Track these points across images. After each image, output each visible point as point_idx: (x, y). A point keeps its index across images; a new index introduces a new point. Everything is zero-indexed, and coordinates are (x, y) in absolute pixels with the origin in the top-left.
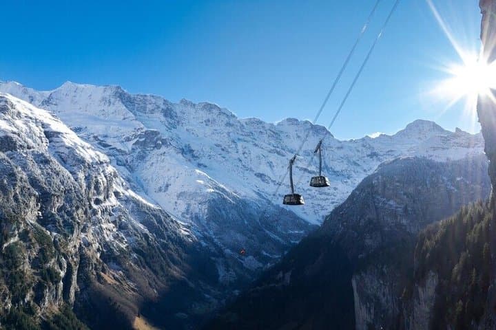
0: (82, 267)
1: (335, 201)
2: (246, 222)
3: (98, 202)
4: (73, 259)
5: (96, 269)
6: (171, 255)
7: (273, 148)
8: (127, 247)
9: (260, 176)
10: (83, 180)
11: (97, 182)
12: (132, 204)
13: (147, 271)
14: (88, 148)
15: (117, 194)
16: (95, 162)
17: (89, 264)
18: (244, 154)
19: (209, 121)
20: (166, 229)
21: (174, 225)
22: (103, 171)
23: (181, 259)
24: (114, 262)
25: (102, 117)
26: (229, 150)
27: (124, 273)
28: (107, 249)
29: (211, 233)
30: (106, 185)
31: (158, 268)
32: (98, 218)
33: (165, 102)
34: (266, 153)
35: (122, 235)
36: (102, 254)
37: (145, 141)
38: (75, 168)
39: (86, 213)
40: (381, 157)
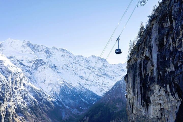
0: (7, 116)
1: (108, 87)
2: (74, 95)
3: (16, 88)
4: (3, 113)
5: (12, 117)
6: (44, 109)
7: (86, 67)
8: (26, 106)
9: (81, 77)
10: (10, 80)
11: (16, 81)
12: (30, 88)
13: (34, 116)
14: (14, 67)
15: (24, 84)
16: (16, 72)
17: (10, 115)
18: (75, 68)
19: (62, 55)
20: (43, 98)
21: (46, 97)
22: (19, 76)
23: (48, 110)
24: (21, 113)
25: (22, 53)
26: (70, 67)
27: (24, 117)
28: (18, 107)
29: (61, 99)
30: (20, 81)
31: (38, 115)
32: (15, 95)
33: (46, 48)
34: (83, 68)
35: (25, 101)
36: (16, 110)
37: (37, 63)
38: (8, 75)
39: (10, 94)
40: (125, 71)
